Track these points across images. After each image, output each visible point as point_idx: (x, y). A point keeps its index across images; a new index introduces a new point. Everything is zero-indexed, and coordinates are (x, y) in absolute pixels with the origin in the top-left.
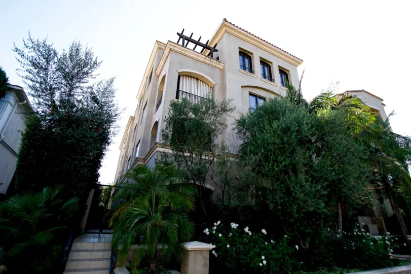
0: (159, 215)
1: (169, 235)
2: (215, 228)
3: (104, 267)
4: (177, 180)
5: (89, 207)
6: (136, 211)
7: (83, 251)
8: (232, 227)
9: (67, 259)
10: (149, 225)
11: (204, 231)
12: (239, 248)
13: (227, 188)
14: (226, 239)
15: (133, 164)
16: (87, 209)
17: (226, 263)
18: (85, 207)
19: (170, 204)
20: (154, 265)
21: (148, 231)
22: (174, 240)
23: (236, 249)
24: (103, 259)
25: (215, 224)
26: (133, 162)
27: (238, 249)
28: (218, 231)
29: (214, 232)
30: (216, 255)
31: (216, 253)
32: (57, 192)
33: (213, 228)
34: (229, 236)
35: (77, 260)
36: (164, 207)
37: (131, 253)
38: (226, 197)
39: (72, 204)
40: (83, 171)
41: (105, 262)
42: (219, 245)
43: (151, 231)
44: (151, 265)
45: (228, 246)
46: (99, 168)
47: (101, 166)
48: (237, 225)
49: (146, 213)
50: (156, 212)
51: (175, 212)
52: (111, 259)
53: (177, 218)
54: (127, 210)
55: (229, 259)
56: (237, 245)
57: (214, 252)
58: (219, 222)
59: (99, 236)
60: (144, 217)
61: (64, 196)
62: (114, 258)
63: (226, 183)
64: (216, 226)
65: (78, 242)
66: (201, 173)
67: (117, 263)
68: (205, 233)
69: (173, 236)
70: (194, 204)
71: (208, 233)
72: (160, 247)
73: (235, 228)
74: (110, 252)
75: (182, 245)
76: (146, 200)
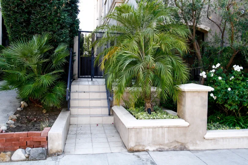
0: (150, 58)
1: (163, 76)
2: (214, 71)
3: (102, 105)
4: (168, 18)
5: (77, 54)
6: (126, 53)
7: (81, 92)
8: (235, 69)
9: (70, 99)
10: (140, 66)
11: (201, 75)
12: (243, 92)
13: (228, 26)
14: (227, 83)
15: (111, 7)
16: (75, 55)
17: (226, 106)
18: (73, 53)
19: (160, 45)
20: (150, 104)
21: (141, 73)
22: (168, 82)
23: (238, 92)
24: (100, 100)
25: (214, 67)
26: (110, 5)
27: (241, 93)
28: (217, 74)
29: (212, 75)
30: (215, 98)
31: (215, 96)
32: (46, 39)
33: (211, 71)
34: (231, 79)
35: (78, 99)
36: (154, 49)
37: (125, 94)
38: (227, 36)
39: (62, 51)
40: (64, 16)
41: (103, 101)
42: (218, 88)
43: (143, 73)
44: (147, 105)
45: (229, 89)
46: (77, 13)
47: (79, 11)
48: (242, 68)
49: (136, 55)
50: (146, 54)
51: (167, 54)
52: (108, 98)
53: (170, 59)
54: (116, 52)
55: (230, 102)
56: (240, 88)
57: (212, 95)
58: (218, 65)
59: (92, 80)
60: (134, 59)
61: (53, 43)
62: (110, 98)
63: (229, 18)
64: (215, 69)
65: (75, 84)
66: (194, 10)
67: (114, 103)
68: (202, 77)
69: (167, 77)
70: (188, 45)
71: (205, 76)
72: (153, 89)
73: (239, 70)
74: (105, 94)
75: (178, 87)
76: (134, 42)
